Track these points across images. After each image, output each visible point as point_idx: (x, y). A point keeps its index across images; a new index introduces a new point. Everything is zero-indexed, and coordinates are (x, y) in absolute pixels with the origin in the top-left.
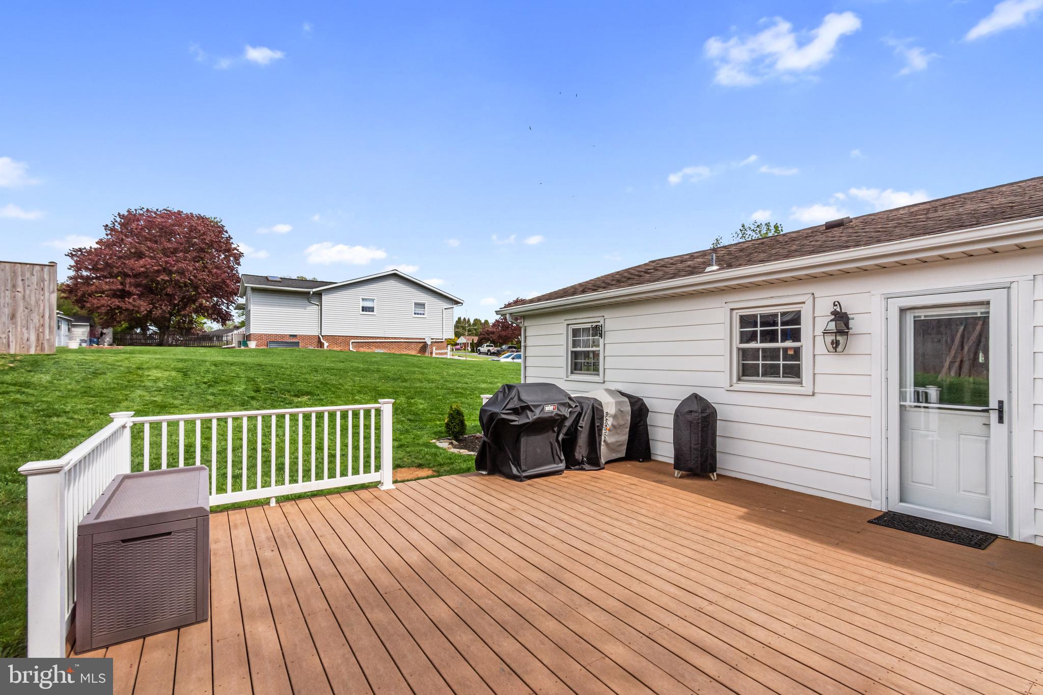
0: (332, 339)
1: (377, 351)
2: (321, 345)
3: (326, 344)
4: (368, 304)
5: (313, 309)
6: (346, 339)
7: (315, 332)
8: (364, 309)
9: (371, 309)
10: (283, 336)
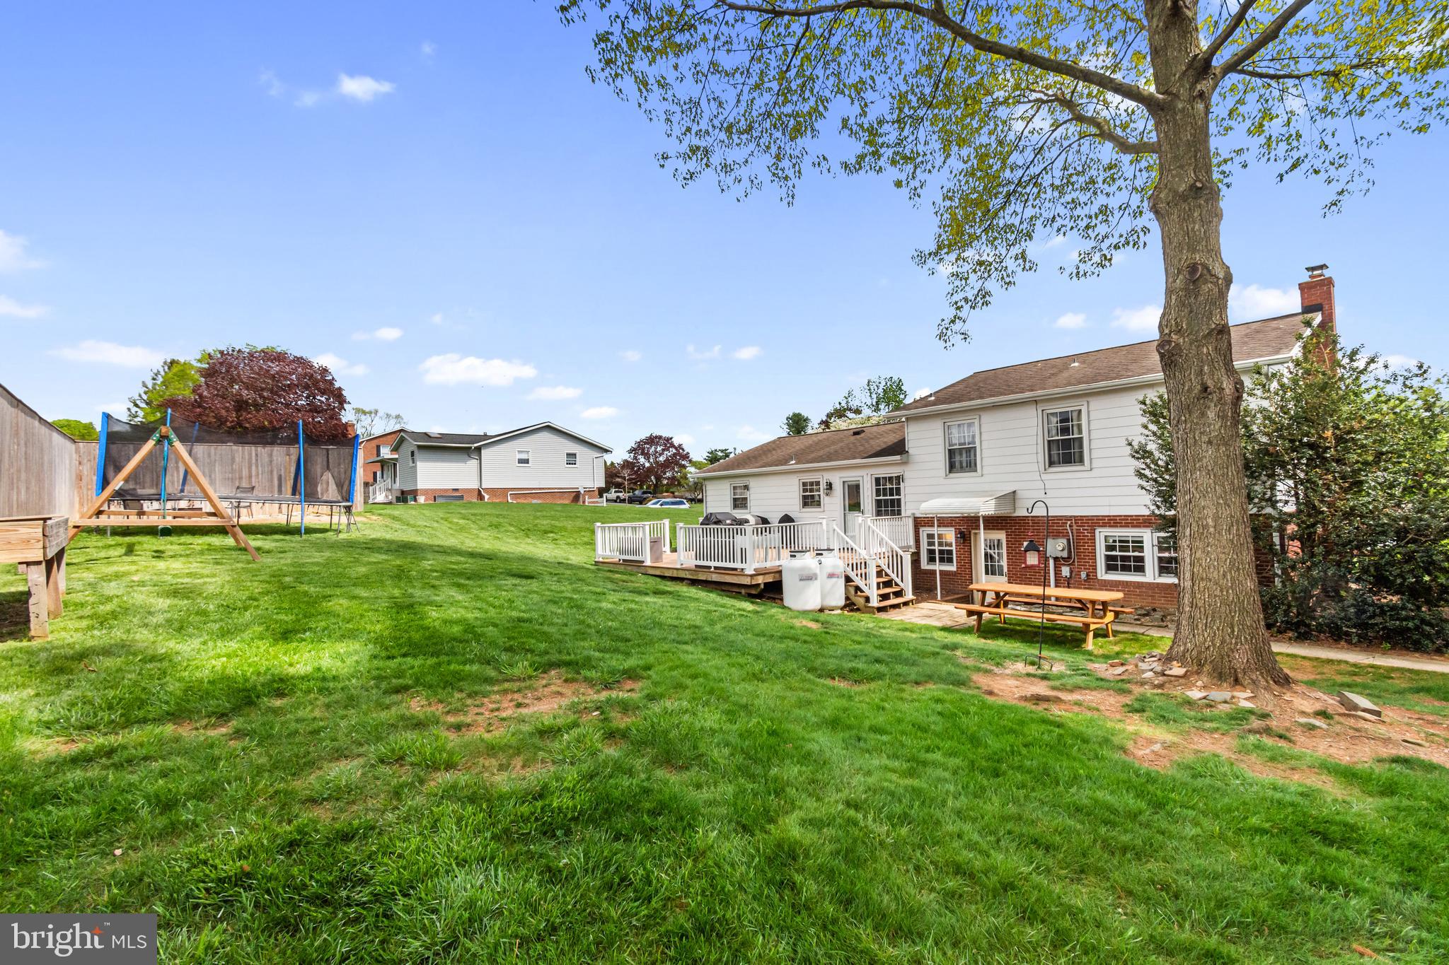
0: (492, 491)
1: (535, 501)
2: (481, 497)
3: (487, 497)
4: (524, 456)
5: (473, 463)
6: (504, 491)
7: (475, 485)
8: (521, 461)
9: (527, 461)
10: (446, 490)
